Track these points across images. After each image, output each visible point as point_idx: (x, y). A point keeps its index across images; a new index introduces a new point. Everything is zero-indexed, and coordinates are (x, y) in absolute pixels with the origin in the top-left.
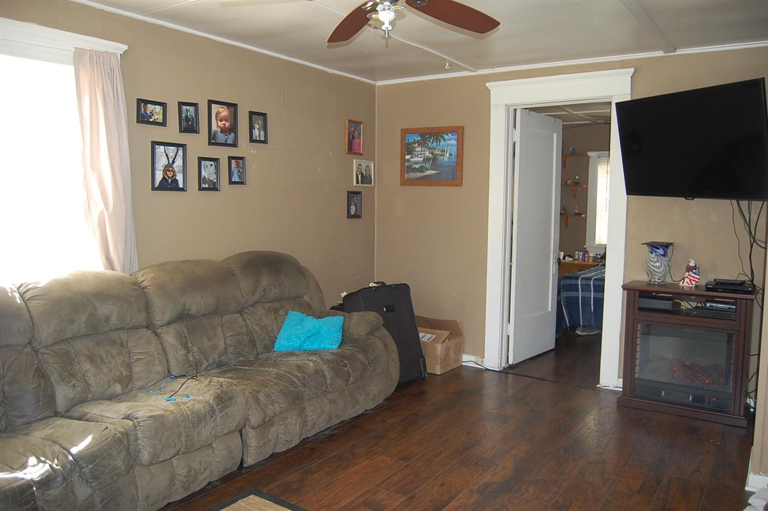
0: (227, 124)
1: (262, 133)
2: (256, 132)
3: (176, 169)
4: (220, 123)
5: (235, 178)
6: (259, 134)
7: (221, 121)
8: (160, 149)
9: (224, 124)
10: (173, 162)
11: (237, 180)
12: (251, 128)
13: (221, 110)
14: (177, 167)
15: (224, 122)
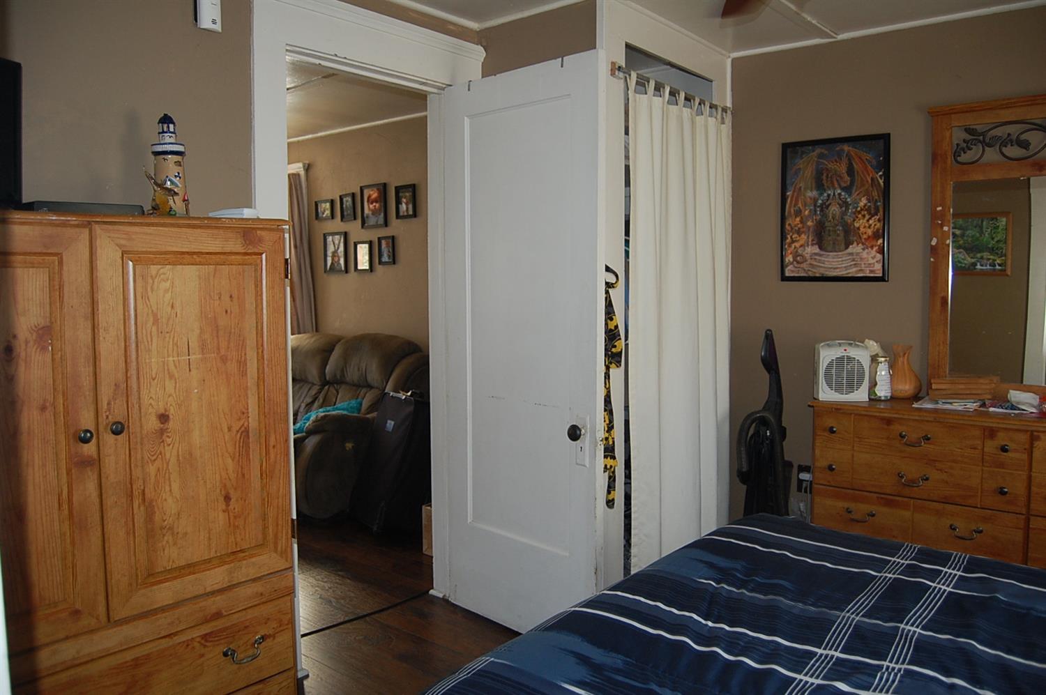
0: (377, 205)
1: (410, 206)
2: (403, 207)
3: (340, 255)
4: (371, 206)
5: (385, 258)
6: (407, 208)
7: (372, 203)
8: (330, 239)
9: (375, 206)
10: (338, 248)
11: (387, 260)
12: (398, 202)
13: (371, 193)
14: (341, 252)
15: (374, 204)
